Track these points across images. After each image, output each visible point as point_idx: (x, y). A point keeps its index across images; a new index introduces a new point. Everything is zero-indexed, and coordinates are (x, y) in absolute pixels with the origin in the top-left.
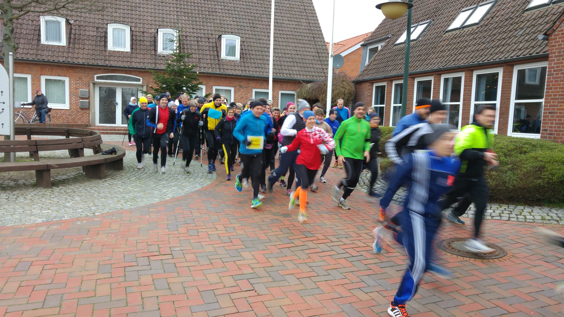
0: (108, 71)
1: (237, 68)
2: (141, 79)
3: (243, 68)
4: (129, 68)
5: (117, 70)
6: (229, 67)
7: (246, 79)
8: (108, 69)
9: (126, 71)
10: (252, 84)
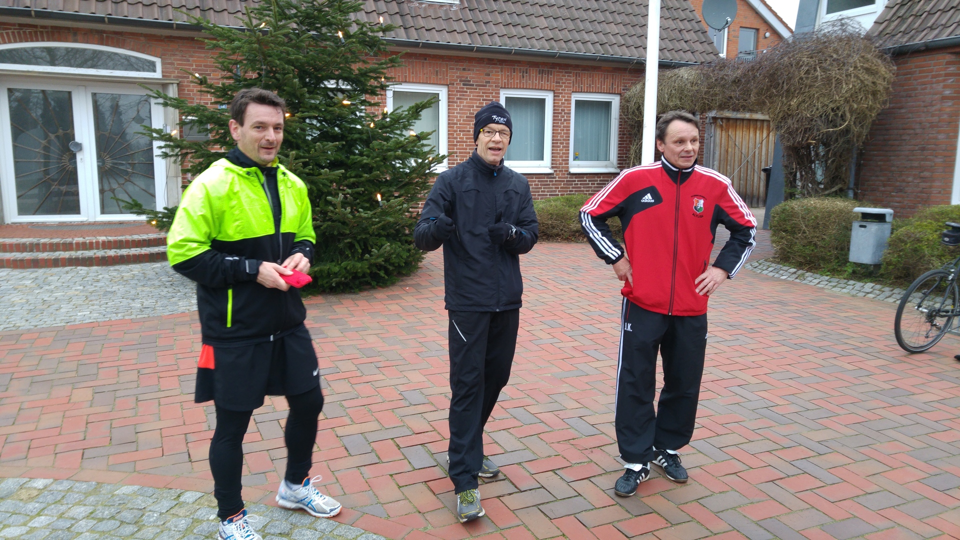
0: (36, 32)
1: (455, 26)
2: (158, 61)
3: (473, 27)
4: (113, 21)
5: (68, 29)
6: (433, 24)
7: (480, 61)
8: (35, 26)
9: (100, 32)
10: (498, 75)
